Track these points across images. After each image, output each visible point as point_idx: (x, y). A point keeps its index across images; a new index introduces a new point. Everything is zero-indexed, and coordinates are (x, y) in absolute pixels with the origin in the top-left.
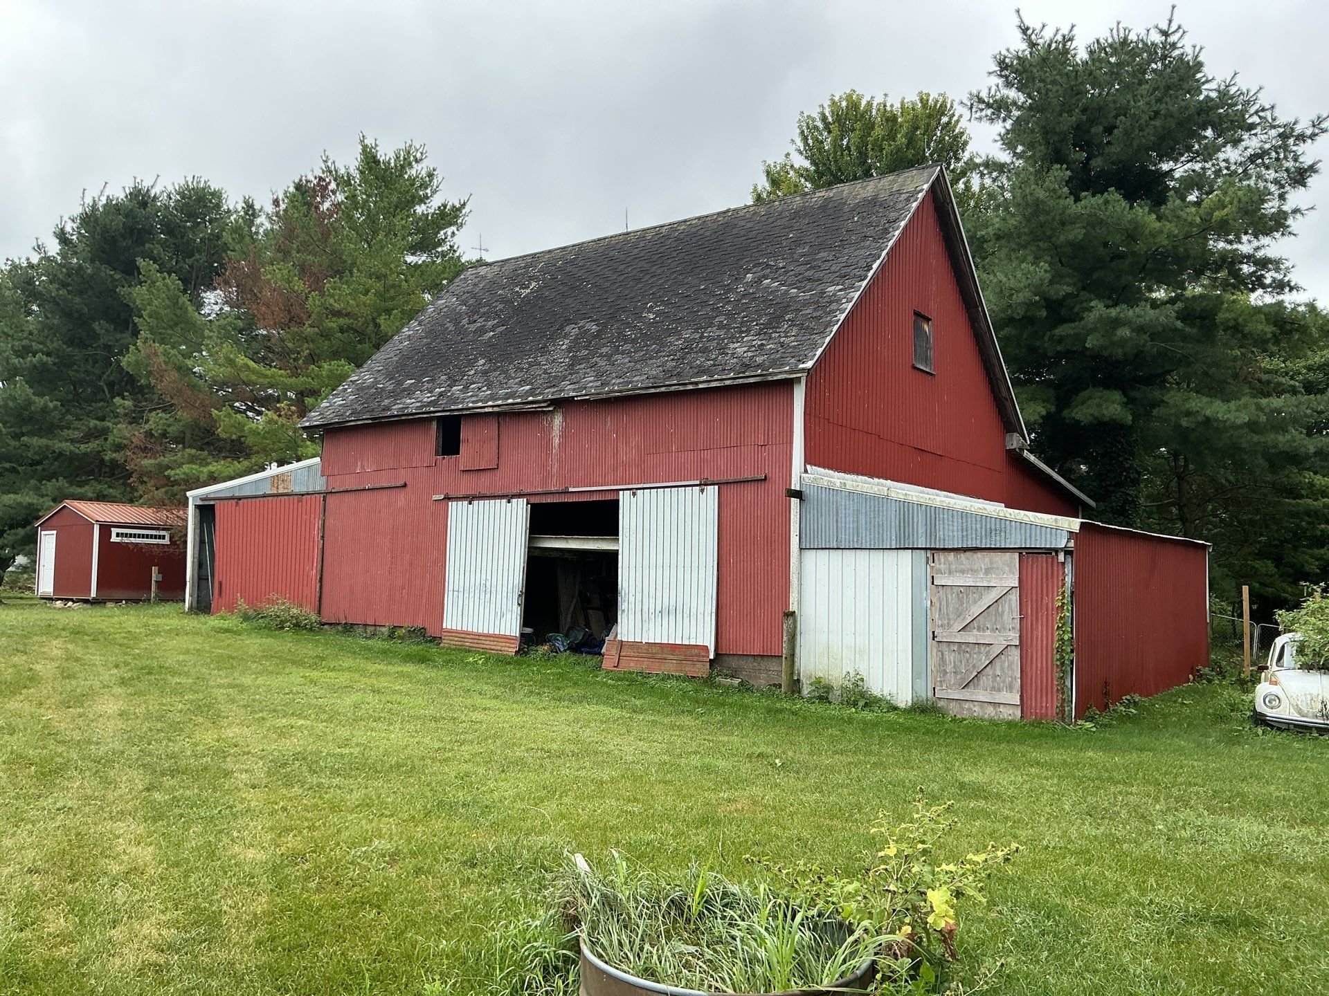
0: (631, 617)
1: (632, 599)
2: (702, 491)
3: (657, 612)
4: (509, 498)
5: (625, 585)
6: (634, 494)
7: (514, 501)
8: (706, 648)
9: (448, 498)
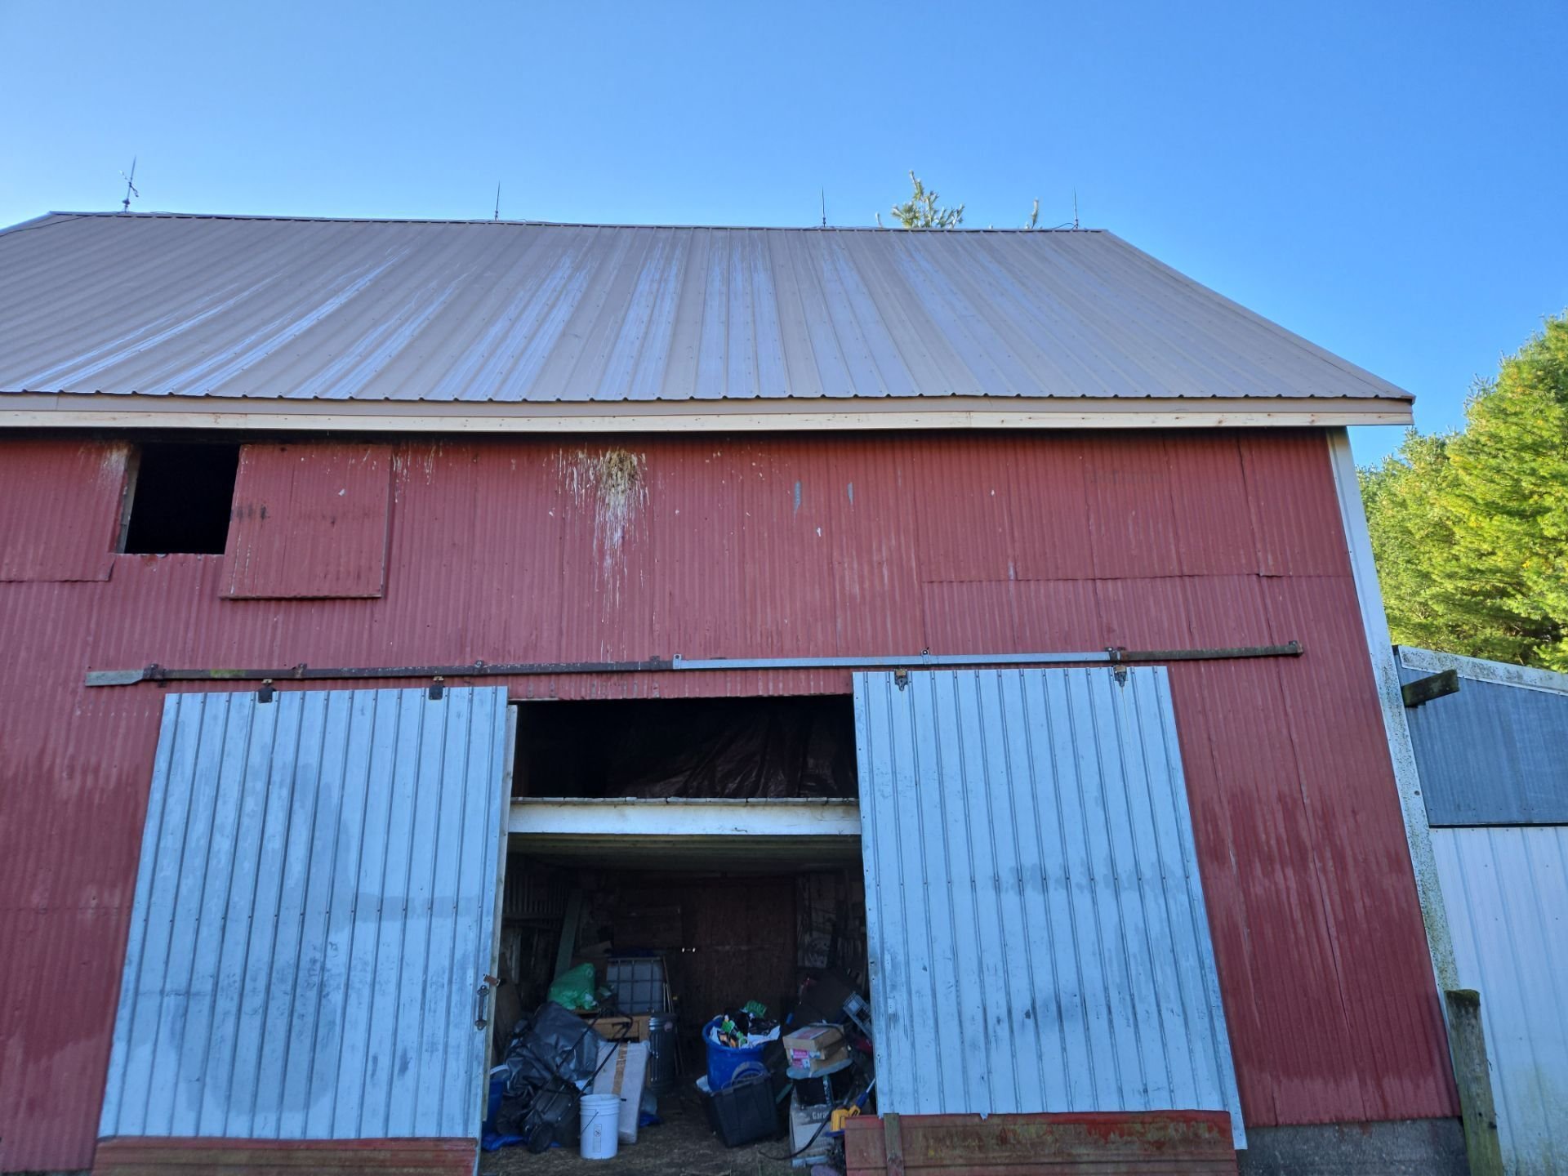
0: (924, 1035)
1: (921, 980)
2: (1121, 678)
3: (1018, 1015)
4: (435, 681)
5: (893, 938)
6: (902, 681)
7: (458, 694)
8: (1219, 1121)
9: (160, 680)
